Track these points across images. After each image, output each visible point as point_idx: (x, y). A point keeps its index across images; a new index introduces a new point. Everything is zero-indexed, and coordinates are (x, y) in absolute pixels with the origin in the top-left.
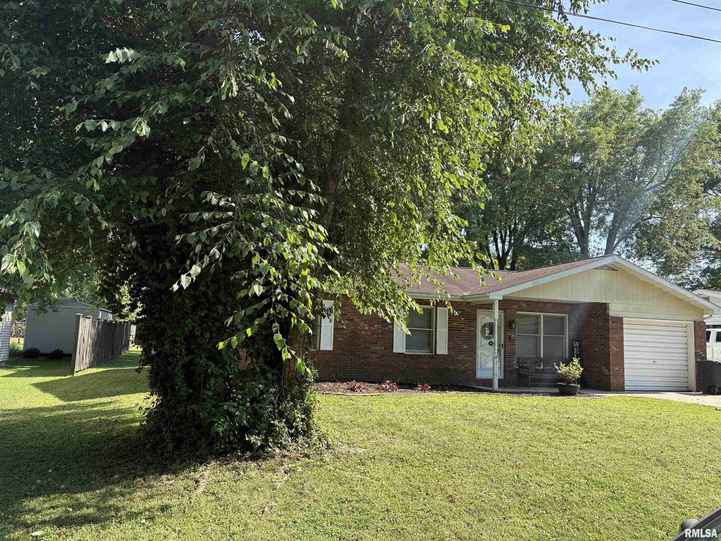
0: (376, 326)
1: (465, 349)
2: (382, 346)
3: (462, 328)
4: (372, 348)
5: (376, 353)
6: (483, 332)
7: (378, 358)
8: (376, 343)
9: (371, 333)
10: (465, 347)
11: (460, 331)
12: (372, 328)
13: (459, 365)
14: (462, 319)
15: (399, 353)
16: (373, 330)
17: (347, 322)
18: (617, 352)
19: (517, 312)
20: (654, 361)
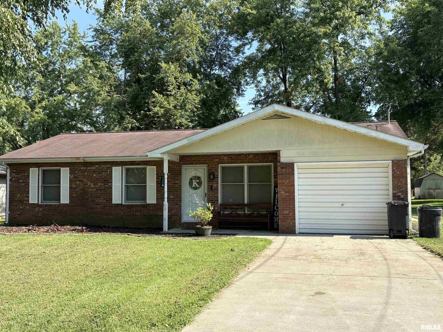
0: (99, 184)
2: (104, 199)
4: (97, 201)
5: (99, 205)
6: (191, 183)
7: (102, 208)
8: (100, 197)
9: (96, 190)
10: (171, 197)
12: (97, 186)
15: (117, 204)
16: (97, 188)
17: (78, 183)
18: (286, 196)
19: (220, 165)
20: (342, 204)
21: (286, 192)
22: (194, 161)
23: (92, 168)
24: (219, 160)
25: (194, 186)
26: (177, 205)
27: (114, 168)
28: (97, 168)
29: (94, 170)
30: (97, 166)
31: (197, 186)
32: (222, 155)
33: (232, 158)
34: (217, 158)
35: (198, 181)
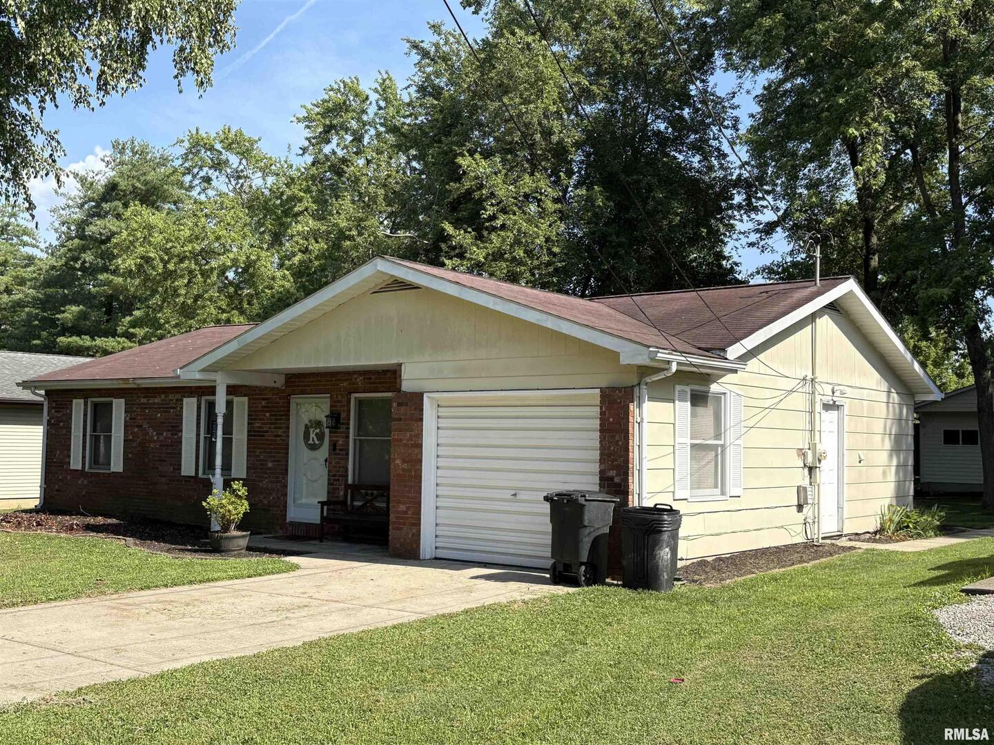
0: (165, 434)
1: (270, 469)
2: (171, 465)
3: (267, 432)
4: (160, 468)
5: (164, 476)
6: (306, 436)
7: (168, 484)
8: (165, 461)
9: (161, 445)
10: (270, 465)
11: (264, 436)
12: (161, 438)
13: (262, 497)
14: (268, 414)
15: (188, 476)
16: (162, 441)
17: (136, 430)
18: (404, 470)
19: (354, 395)
20: (513, 492)
21: (404, 461)
22: (309, 386)
23: (156, 401)
24: (349, 384)
25: (311, 442)
26: (277, 482)
27: (185, 400)
28: (162, 400)
29: (158, 404)
30: (163, 396)
31: (317, 442)
32: (355, 372)
33: (370, 379)
34: (345, 380)
35: (318, 431)
